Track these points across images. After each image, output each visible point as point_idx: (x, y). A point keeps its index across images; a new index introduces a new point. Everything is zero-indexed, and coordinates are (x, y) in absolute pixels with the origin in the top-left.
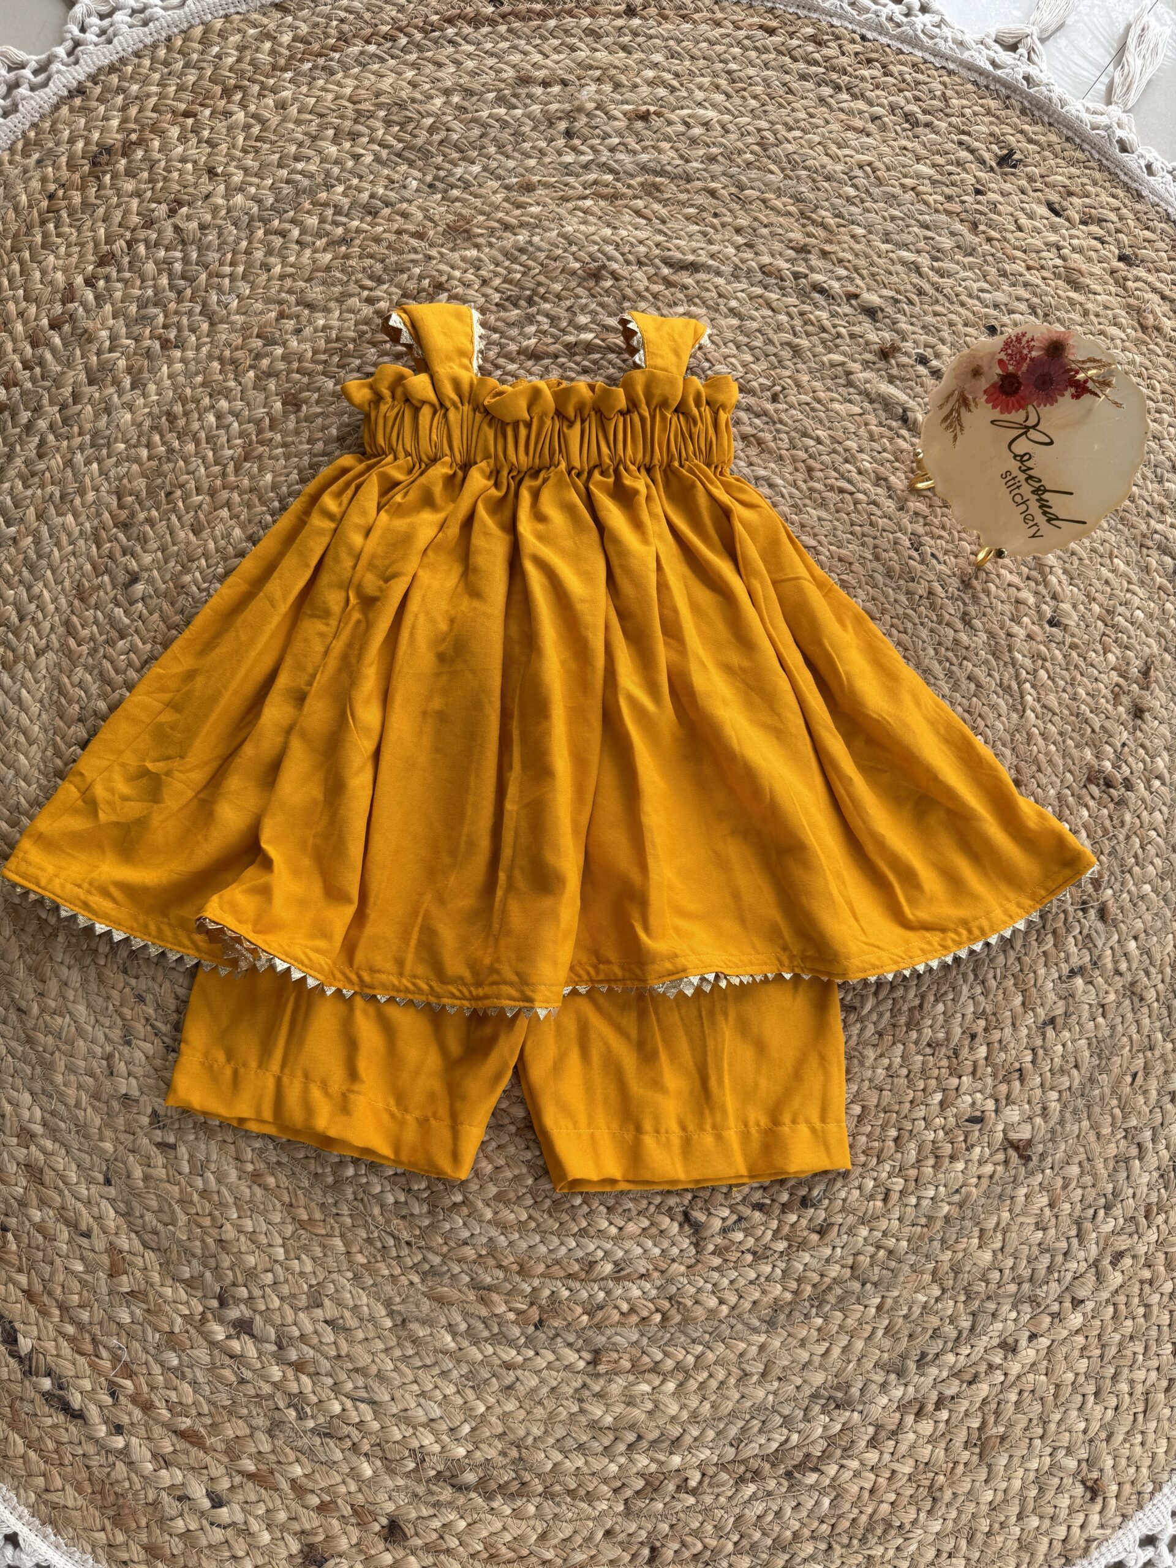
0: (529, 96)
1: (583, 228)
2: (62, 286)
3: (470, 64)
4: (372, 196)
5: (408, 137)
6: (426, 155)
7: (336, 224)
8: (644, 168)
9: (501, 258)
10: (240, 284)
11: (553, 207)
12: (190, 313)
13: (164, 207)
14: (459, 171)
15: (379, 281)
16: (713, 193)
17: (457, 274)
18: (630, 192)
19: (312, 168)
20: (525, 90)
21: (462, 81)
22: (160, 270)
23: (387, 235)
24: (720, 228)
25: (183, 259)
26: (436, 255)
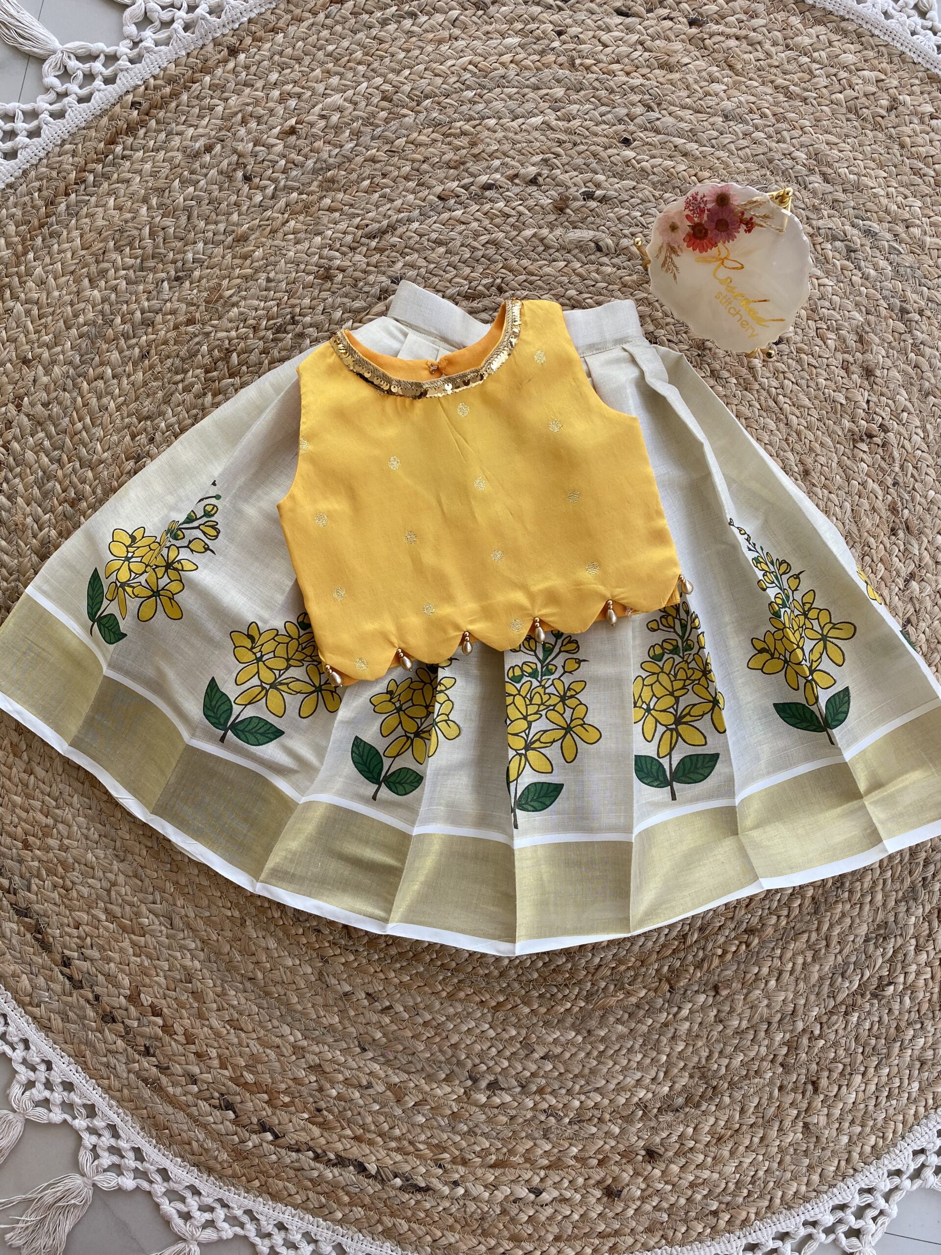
0: (203, 166)
1: (299, 247)
3: (147, 167)
4: (143, 312)
5: (140, 251)
6: (160, 257)
7: (131, 347)
8: (315, 171)
9: (256, 302)
10: (94, 430)
11: (269, 243)
12: (74, 471)
13: (11, 407)
14: (190, 256)
15: (185, 372)
16: (373, 160)
17: (233, 334)
18: (315, 198)
19: (90, 316)
20: (198, 164)
21: (150, 184)
22: (36, 453)
23: (169, 335)
24: (392, 184)
25: (47, 436)
26: (211, 329)
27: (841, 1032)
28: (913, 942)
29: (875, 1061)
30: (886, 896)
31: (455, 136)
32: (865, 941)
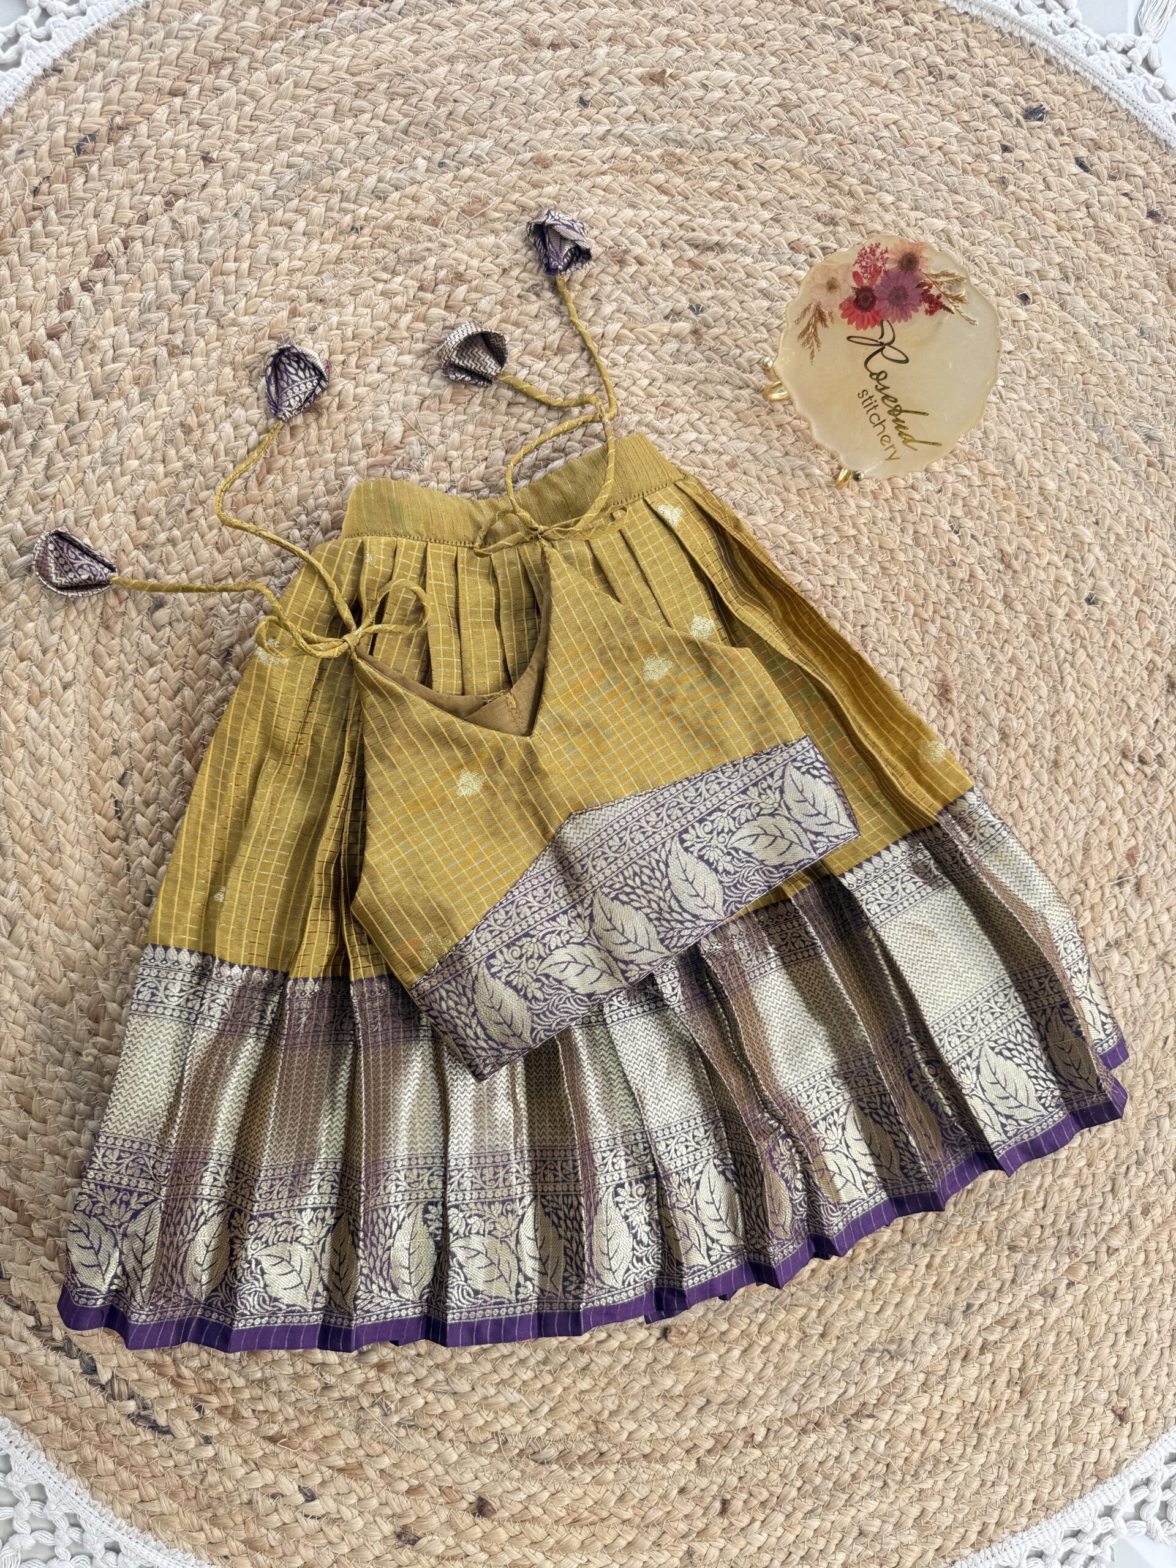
0: (537, 60)
1: (603, 209)
2: (56, 293)
3: (472, 27)
4: (380, 180)
5: (415, 112)
6: (435, 131)
7: (345, 211)
8: (665, 139)
9: (519, 244)
10: (246, 281)
11: (571, 184)
12: (196, 316)
13: (158, 199)
14: (469, 147)
15: (394, 273)
16: (735, 164)
17: (475, 263)
18: (650, 166)
19: (313, 149)
20: (535, 54)
21: (466, 46)
22: (160, 270)
23: (397, 222)
24: (744, 201)
25: (185, 256)
26: (452, 243)
27: (786, 1451)
28: (922, 1376)
29: (809, 1505)
30: (917, 1307)
31: (841, 191)
32: (869, 1350)
